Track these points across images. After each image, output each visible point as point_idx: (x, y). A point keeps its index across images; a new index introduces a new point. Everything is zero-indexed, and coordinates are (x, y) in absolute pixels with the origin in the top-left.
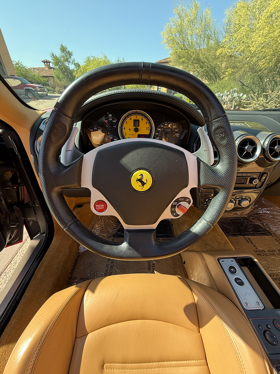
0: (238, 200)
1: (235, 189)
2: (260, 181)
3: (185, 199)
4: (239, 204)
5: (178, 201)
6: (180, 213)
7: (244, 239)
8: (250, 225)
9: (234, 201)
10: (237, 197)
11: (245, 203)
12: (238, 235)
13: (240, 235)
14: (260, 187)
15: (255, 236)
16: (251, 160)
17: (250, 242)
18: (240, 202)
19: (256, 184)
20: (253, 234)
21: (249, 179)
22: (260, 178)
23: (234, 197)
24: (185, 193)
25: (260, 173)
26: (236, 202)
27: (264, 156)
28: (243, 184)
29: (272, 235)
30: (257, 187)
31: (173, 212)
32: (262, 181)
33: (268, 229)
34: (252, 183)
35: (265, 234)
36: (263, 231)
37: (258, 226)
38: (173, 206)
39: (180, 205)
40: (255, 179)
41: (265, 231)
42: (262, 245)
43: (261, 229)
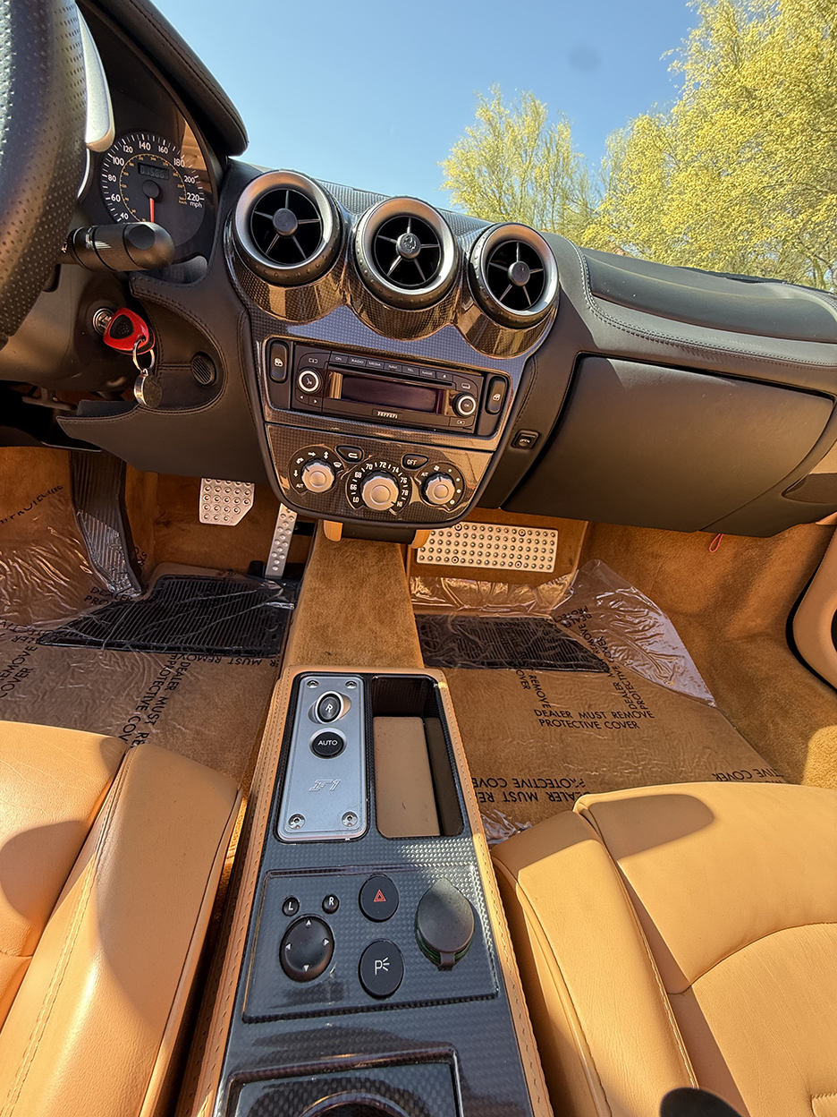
7: (517, 677)
8: (553, 640)
12: (501, 664)
13: (511, 665)
15: (555, 672)
17: (532, 687)
20: (550, 665)
29: (608, 672)
33: (601, 656)
35: (589, 667)
36: (585, 659)
37: (575, 645)
41: (590, 659)
42: (567, 697)
43: (582, 654)
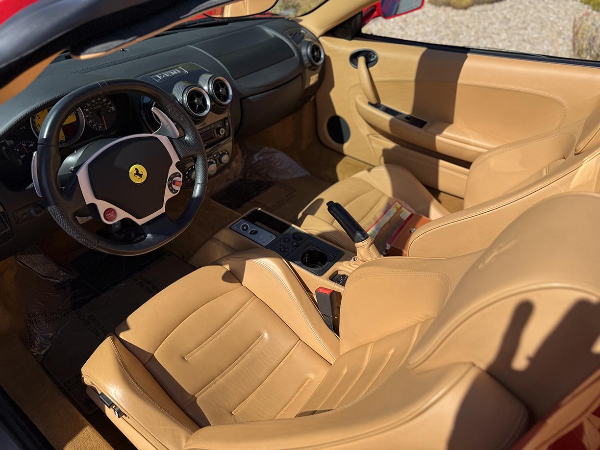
0: (216, 158)
1: (206, 148)
2: (225, 129)
3: (175, 175)
4: (220, 162)
5: (171, 179)
6: (178, 188)
9: (214, 161)
10: (215, 156)
11: (225, 158)
14: (229, 136)
16: (206, 112)
18: (220, 159)
19: (224, 134)
21: (215, 131)
22: (224, 126)
23: (212, 157)
24: (173, 169)
25: (221, 120)
26: (216, 162)
27: (215, 102)
28: (212, 138)
30: (226, 136)
31: (172, 190)
32: (227, 128)
34: (220, 134)
35: (269, 186)
36: (265, 184)
38: (170, 186)
39: (174, 181)
40: (220, 128)
41: (268, 183)
